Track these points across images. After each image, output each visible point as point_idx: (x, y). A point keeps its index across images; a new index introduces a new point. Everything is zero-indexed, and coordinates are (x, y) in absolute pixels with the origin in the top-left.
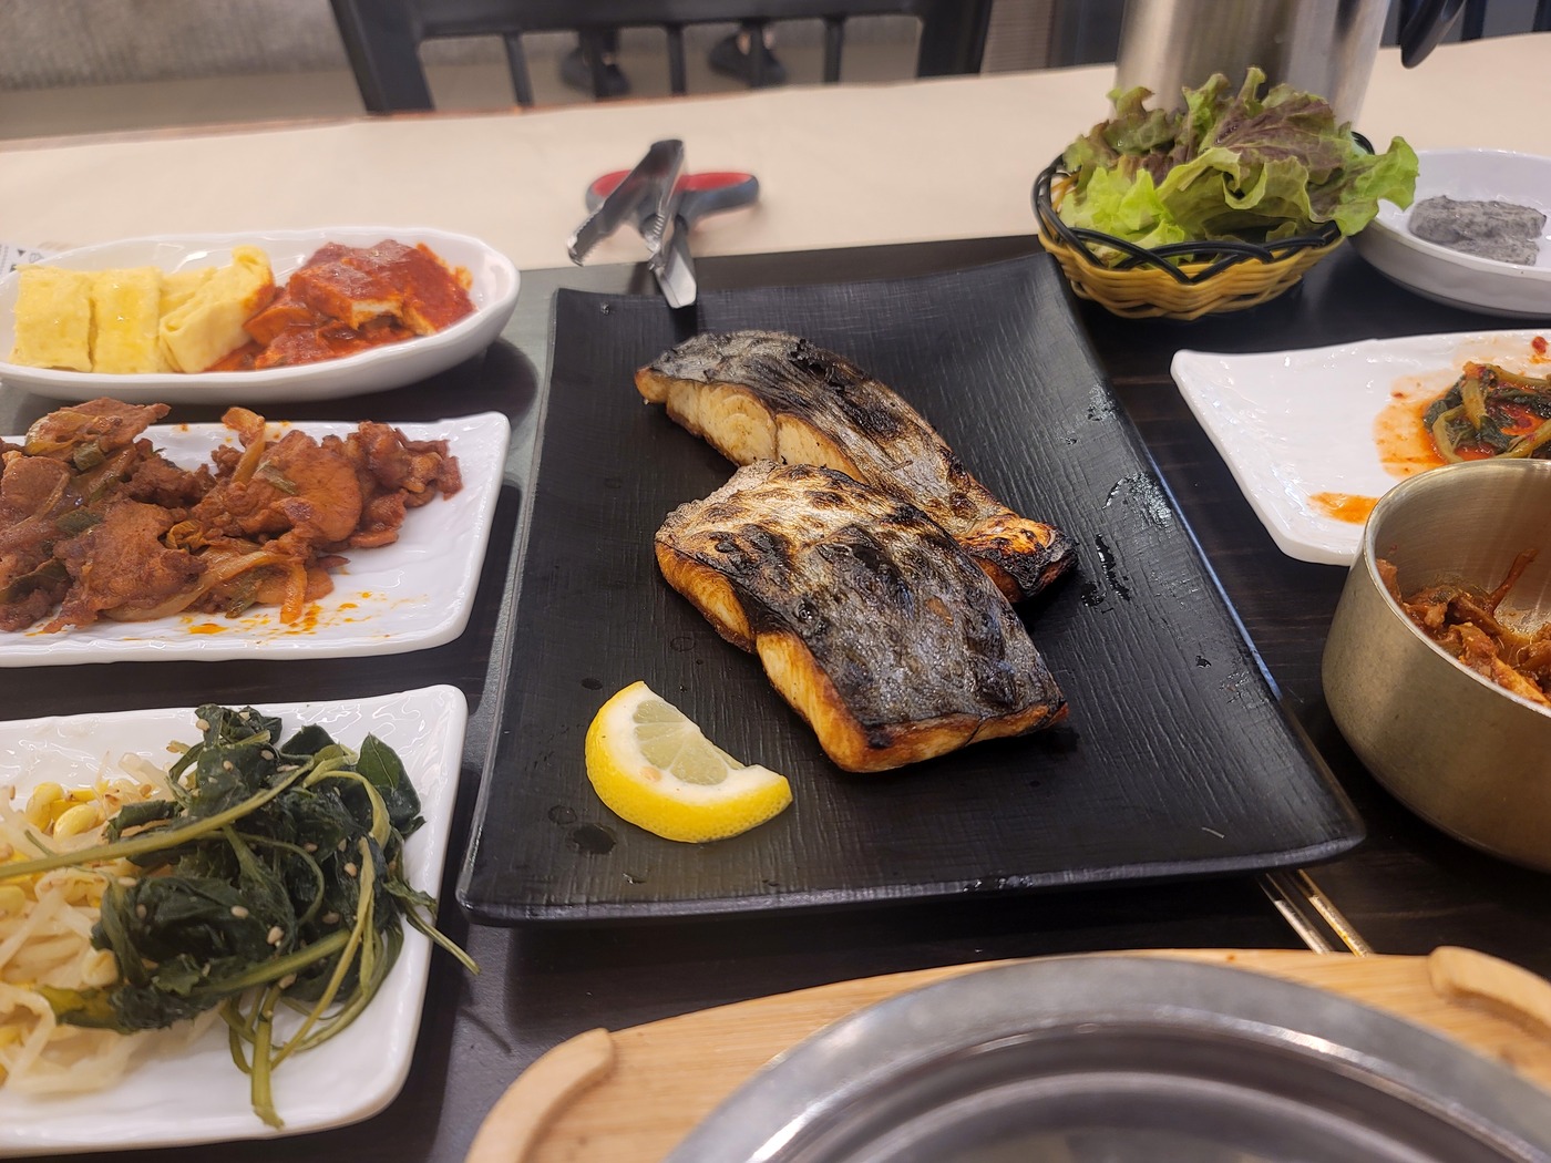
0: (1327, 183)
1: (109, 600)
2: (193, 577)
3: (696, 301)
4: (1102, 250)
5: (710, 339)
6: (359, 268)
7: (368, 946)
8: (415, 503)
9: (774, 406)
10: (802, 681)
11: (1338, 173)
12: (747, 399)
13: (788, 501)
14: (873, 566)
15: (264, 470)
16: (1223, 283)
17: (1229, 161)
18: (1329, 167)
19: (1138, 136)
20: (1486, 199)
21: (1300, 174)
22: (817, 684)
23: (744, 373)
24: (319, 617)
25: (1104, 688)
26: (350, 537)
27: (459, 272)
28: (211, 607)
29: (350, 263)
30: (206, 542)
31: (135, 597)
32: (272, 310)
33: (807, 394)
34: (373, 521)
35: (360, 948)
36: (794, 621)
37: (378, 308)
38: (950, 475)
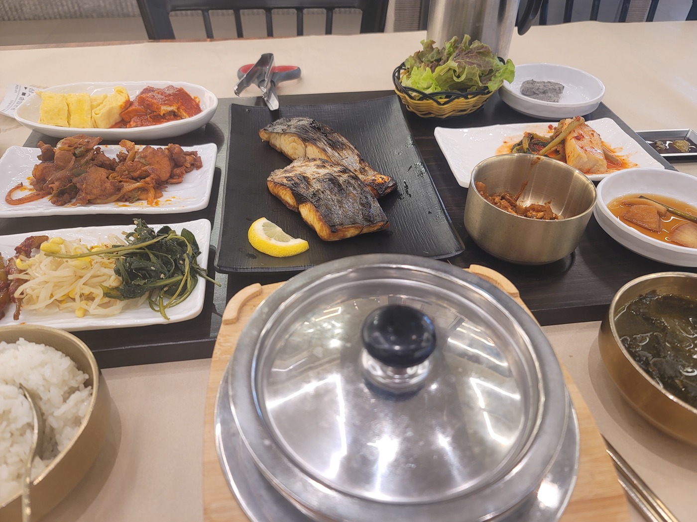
0: (488, 74)
1: (92, 196)
2: (119, 189)
3: (279, 108)
4: (414, 94)
5: (284, 120)
6: (162, 95)
7: (189, 279)
8: (188, 171)
9: (305, 140)
10: (312, 215)
11: (491, 71)
12: (296, 138)
13: (309, 168)
14: (334, 183)
15: (138, 158)
16: (453, 106)
17: (454, 66)
18: (488, 69)
19: (430, 56)
20: (546, 81)
21: (477, 71)
22: (316, 215)
23: (295, 130)
24: (159, 203)
25: (402, 220)
26: (167, 180)
27: (195, 98)
28: (124, 200)
29: (158, 93)
30: (122, 180)
31: (100, 196)
32: (130, 109)
33: (315, 137)
34: (174, 176)
35: (186, 280)
36: (310, 198)
37: (170, 109)
38: (360, 162)
